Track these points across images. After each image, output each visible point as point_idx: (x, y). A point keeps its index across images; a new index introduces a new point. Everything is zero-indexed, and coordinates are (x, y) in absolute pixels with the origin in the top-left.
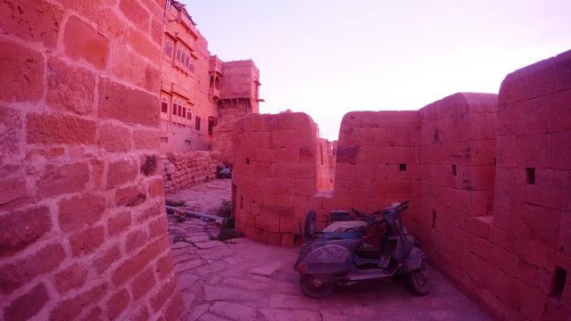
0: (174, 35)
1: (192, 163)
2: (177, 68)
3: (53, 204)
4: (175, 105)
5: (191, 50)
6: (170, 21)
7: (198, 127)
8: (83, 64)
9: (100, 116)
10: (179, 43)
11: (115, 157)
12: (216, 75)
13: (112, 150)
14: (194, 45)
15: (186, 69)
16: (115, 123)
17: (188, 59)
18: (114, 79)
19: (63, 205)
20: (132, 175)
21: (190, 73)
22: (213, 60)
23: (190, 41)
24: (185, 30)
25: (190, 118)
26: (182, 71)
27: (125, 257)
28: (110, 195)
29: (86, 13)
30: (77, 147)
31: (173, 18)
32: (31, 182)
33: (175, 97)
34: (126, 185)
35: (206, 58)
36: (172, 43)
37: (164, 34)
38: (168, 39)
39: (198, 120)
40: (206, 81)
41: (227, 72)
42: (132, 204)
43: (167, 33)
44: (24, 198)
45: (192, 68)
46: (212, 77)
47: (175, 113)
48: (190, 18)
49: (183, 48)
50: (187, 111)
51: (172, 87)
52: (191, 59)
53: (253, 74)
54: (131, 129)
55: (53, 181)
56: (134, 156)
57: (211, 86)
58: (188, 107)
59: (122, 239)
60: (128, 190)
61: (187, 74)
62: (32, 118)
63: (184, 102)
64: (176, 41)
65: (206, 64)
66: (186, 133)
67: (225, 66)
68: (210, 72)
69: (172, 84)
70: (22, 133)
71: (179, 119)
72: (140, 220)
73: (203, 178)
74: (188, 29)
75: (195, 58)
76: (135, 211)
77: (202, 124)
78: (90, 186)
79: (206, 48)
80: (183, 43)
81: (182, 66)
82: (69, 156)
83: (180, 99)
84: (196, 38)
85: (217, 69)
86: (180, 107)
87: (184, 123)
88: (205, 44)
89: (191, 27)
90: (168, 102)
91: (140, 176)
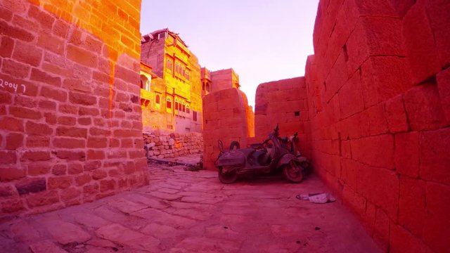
0: (172, 55)
1: (187, 140)
2: (177, 78)
3: (98, 98)
4: (177, 103)
5: (186, 65)
6: (169, 46)
7: (195, 118)
8: (109, 59)
9: (115, 76)
10: (176, 61)
11: (120, 91)
12: (206, 81)
13: (119, 88)
14: (188, 61)
15: (183, 78)
16: (121, 80)
17: (184, 71)
18: (120, 65)
19: (101, 99)
20: (127, 99)
21: (186, 81)
22: (203, 71)
23: (185, 59)
24: (180, 51)
25: (188, 112)
26: (181, 80)
27: (120, 128)
28: (117, 104)
29: (109, 43)
30: (107, 84)
31: (171, 44)
32: (92, 90)
33: (176, 98)
34: (124, 102)
35: (197, 70)
36: (171, 60)
37: (165, 55)
38: (169, 59)
39: (195, 114)
40: (199, 86)
41: (214, 78)
42: (126, 110)
43: (167, 54)
44: (90, 92)
45: (188, 78)
46: (203, 83)
47: (177, 108)
48: (183, 42)
49: (179, 63)
50: (186, 107)
51: (174, 91)
52: (187, 71)
53: (234, 78)
54: (127, 84)
55: (99, 91)
56: (129, 94)
57: (203, 89)
58: (187, 104)
59: (120, 120)
60: (125, 104)
61: (184, 82)
62: (94, 72)
63: (183, 101)
64: (174, 59)
65: (199, 74)
66: (186, 123)
67: (212, 74)
68: (202, 80)
69: (174, 89)
70: (92, 76)
71: (180, 113)
72: (129, 118)
73: (197, 151)
74: (182, 50)
75: (190, 70)
76: (126, 114)
77: (198, 117)
78: (110, 97)
79: (197, 63)
80: (180, 60)
81: (180, 76)
82: (104, 86)
83: (180, 99)
84: (189, 56)
85: (207, 77)
86: (180, 104)
87: (183, 115)
88: (196, 60)
89: (185, 49)
90: (171, 101)
91: (130, 101)
